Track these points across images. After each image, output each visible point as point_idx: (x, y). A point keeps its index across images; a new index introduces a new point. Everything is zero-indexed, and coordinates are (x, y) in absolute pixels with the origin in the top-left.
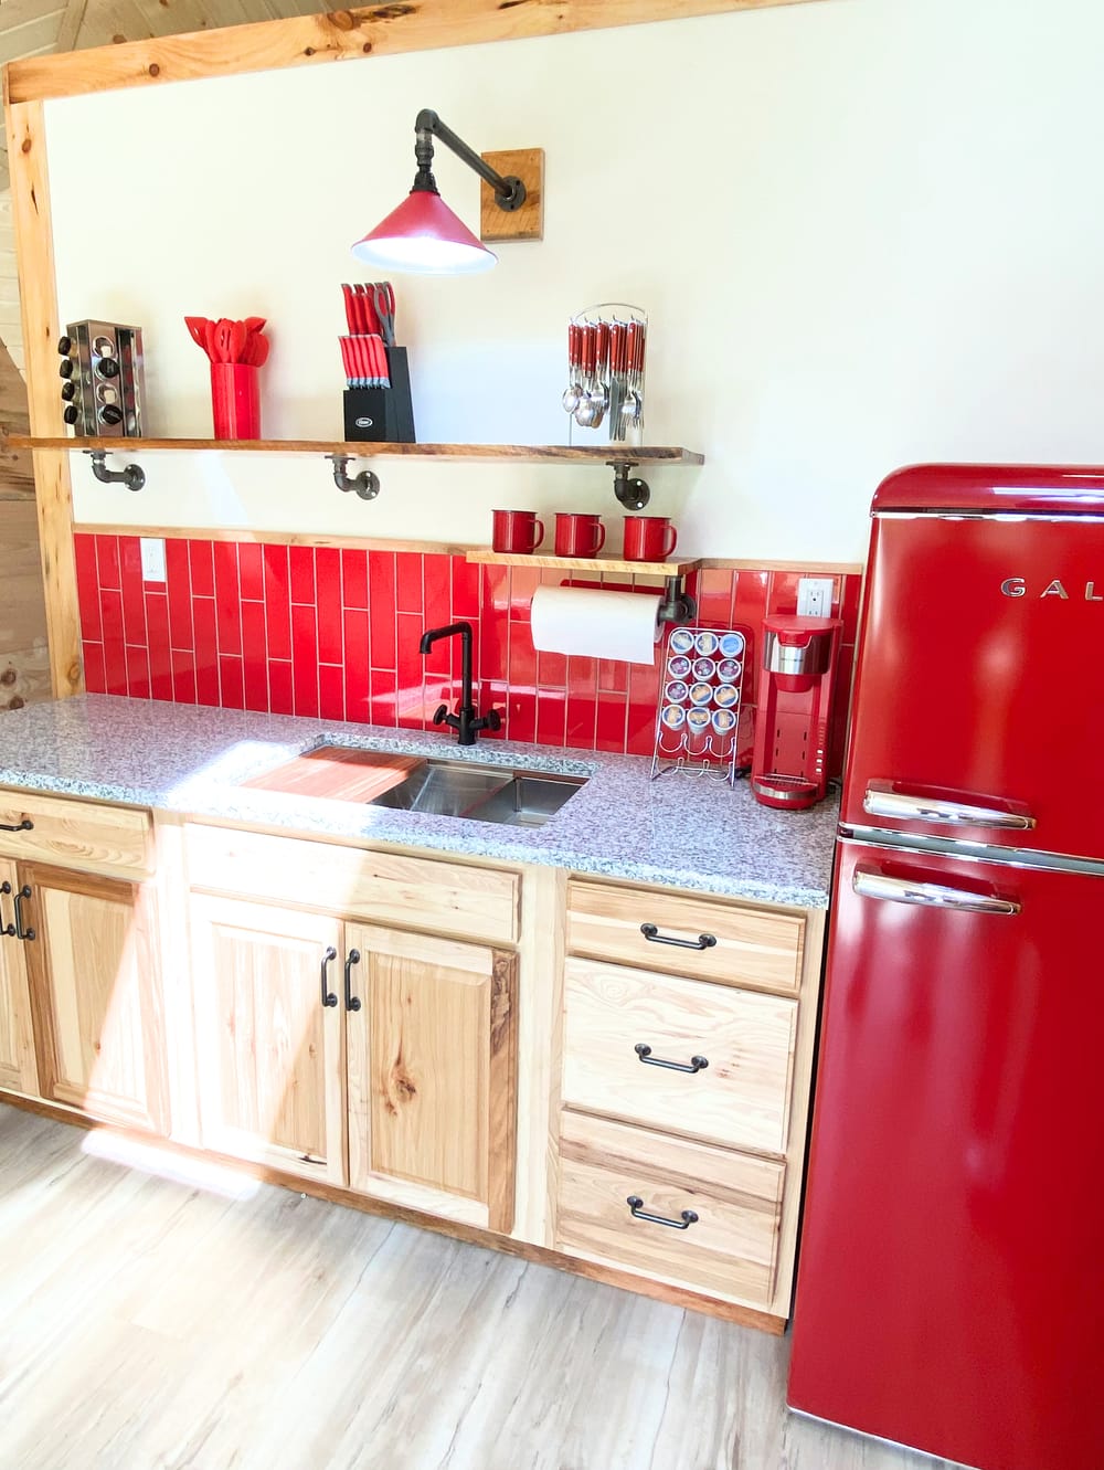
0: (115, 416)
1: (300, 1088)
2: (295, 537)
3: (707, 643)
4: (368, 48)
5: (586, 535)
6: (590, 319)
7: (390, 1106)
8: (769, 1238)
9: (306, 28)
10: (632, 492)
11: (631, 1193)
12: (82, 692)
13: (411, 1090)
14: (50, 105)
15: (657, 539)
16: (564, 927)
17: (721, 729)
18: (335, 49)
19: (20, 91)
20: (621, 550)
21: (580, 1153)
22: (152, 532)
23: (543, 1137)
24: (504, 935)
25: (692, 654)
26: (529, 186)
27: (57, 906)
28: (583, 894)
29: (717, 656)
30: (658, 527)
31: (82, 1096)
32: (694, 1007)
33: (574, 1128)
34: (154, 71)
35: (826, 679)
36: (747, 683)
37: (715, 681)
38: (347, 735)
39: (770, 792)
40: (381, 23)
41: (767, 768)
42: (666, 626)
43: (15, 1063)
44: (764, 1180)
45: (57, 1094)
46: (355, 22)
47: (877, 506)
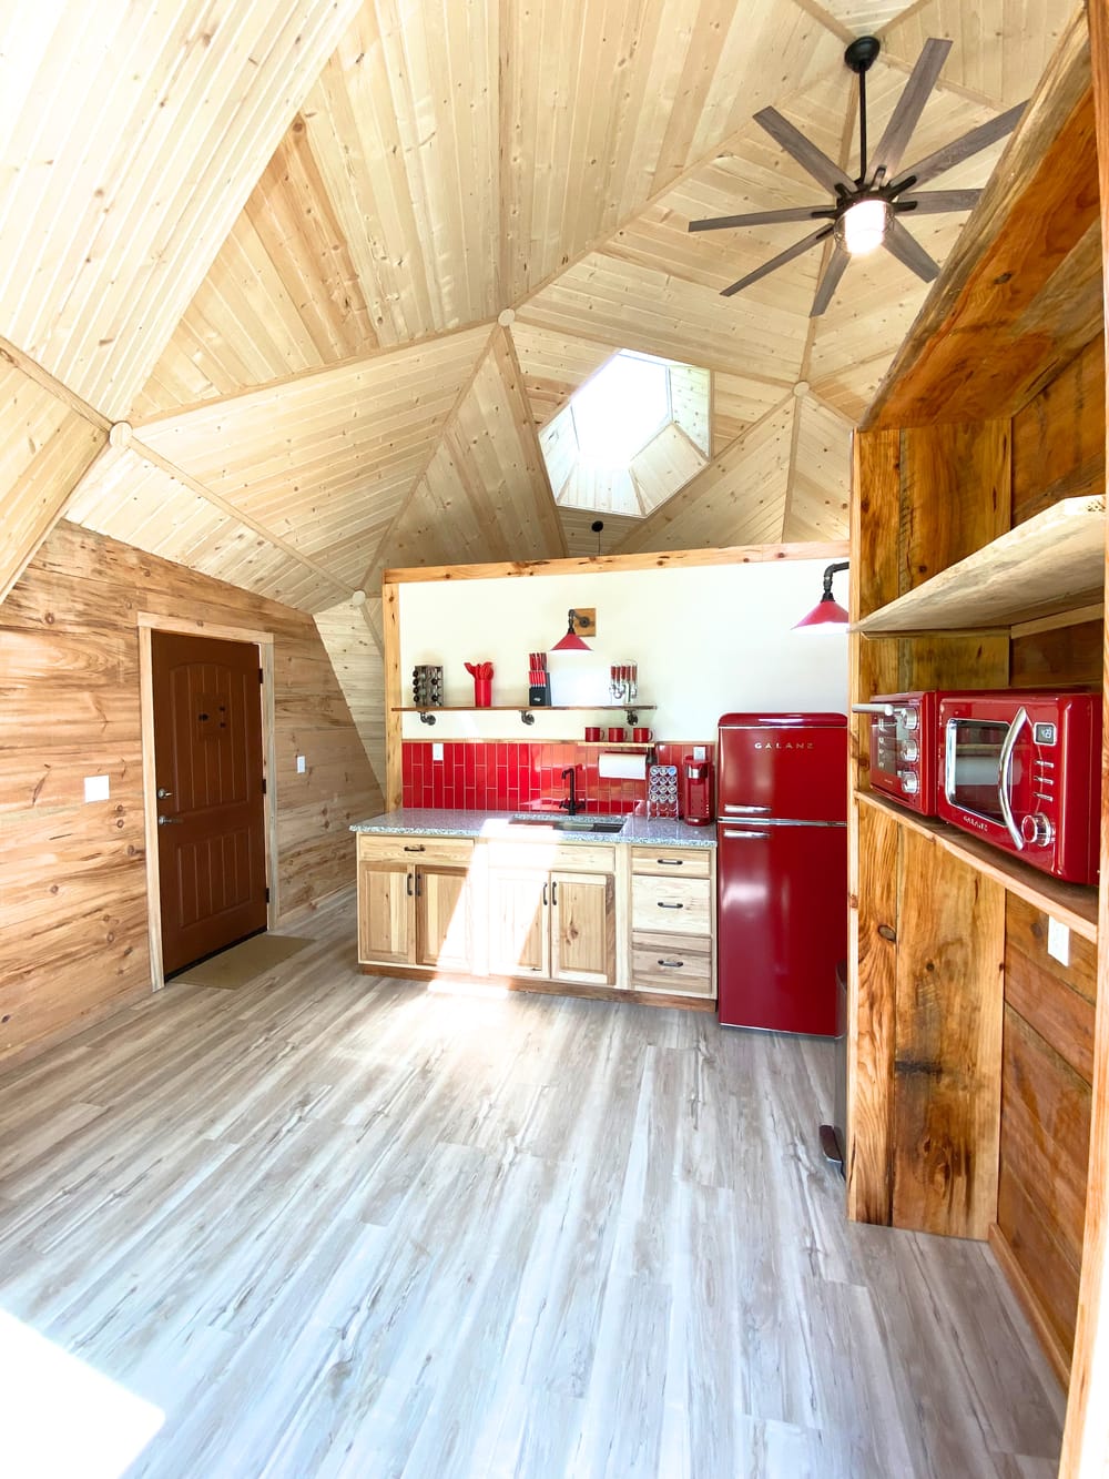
0: (435, 698)
1: (532, 942)
2: (499, 740)
3: (663, 771)
4: (531, 574)
5: (619, 735)
6: (618, 664)
7: (568, 941)
8: (708, 966)
9: (509, 566)
10: (632, 719)
11: (658, 959)
12: (401, 809)
13: (576, 933)
14: (401, 585)
15: (645, 734)
16: (631, 865)
17: (671, 801)
18: (520, 574)
19: (389, 579)
20: (632, 739)
21: (641, 947)
22: (437, 741)
23: (625, 944)
24: (609, 869)
25: (659, 775)
26: (591, 620)
27: (432, 881)
28: (637, 852)
29: (668, 775)
30: (645, 731)
31: (436, 960)
32: (677, 886)
33: (637, 938)
34: (448, 577)
35: (707, 780)
36: (680, 784)
37: (667, 784)
38: (524, 816)
39: (691, 820)
40: (536, 566)
41: (690, 813)
42: (648, 766)
43: (405, 951)
44: (704, 945)
45: (425, 961)
46: (527, 566)
47: (719, 725)
